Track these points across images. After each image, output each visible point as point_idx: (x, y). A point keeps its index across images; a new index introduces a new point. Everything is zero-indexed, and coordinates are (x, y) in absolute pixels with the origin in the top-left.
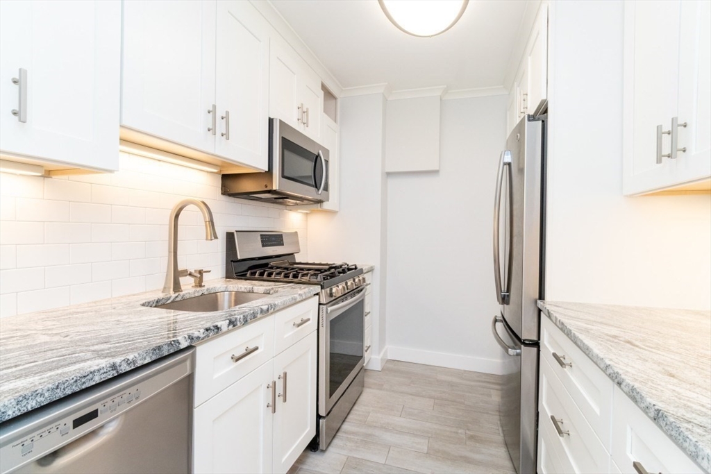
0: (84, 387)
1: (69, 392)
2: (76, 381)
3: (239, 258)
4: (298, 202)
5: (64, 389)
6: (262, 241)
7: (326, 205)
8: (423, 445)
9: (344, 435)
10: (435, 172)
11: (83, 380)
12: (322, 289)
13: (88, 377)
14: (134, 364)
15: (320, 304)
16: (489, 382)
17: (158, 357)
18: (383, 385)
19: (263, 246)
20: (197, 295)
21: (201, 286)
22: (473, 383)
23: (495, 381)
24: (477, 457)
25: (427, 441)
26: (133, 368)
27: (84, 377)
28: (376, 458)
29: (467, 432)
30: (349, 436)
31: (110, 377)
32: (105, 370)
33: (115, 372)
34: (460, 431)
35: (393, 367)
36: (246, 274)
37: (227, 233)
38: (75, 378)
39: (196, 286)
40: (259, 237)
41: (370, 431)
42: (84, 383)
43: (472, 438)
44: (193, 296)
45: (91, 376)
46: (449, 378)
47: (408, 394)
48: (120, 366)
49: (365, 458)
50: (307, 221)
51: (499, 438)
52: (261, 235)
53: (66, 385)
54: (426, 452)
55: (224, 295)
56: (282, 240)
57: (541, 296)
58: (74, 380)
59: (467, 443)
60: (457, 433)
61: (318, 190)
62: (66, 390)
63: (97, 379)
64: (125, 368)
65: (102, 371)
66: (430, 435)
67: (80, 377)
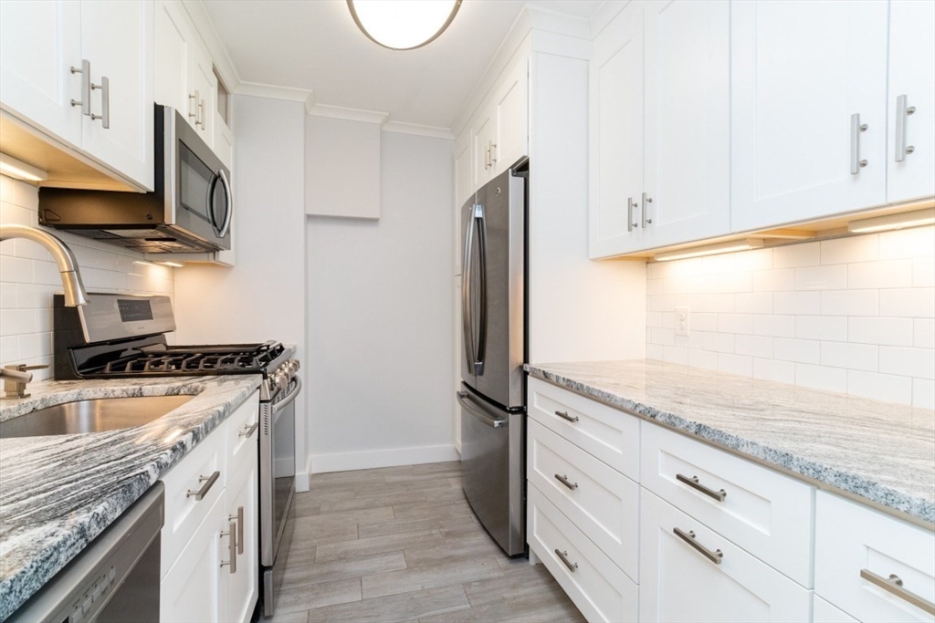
0: (46, 579)
1: (26, 595)
2: (36, 571)
3: (88, 340)
4: (185, 247)
5: (20, 592)
6: (122, 312)
7: (224, 256)
8: (399, 561)
9: (290, 586)
10: (373, 221)
11: (46, 566)
12: (264, 379)
13: (52, 559)
14: (105, 522)
15: (261, 402)
16: (443, 472)
17: (129, 503)
18: (319, 508)
19: (124, 320)
20: (23, 412)
21: (22, 396)
22: (427, 477)
23: (447, 469)
24: (460, 552)
25: (403, 555)
26: (103, 528)
27: (48, 558)
28: (347, 599)
29: (442, 530)
30: (300, 585)
31: (78, 552)
32: (73, 541)
33: (83, 541)
34: (434, 532)
35: (323, 481)
36: (103, 368)
37: (55, 296)
38: (35, 565)
39: (9, 397)
40: (116, 306)
41: (325, 569)
42: (47, 571)
43: (448, 534)
44: (17, 415)
45: (55, 554)
46: (399, 478)
47: (357, 509)
48: (89, 528)
49: (334, 603)
50: (173, 280)
51: (475, 524)
52: (119, 301)
53: (23, 581)
54: (405, 567)
55: (78, 408)
56: (150, 310)
57: (526, 360)
58: (34, 569)
59: (446, 541)
60: (432, 535)
61: (220, 231)
62: (24, 591)
63: (63, 560)
64: (95, 531)
65: (69, 543)
66: (403, 547)
67: (43, 561)
